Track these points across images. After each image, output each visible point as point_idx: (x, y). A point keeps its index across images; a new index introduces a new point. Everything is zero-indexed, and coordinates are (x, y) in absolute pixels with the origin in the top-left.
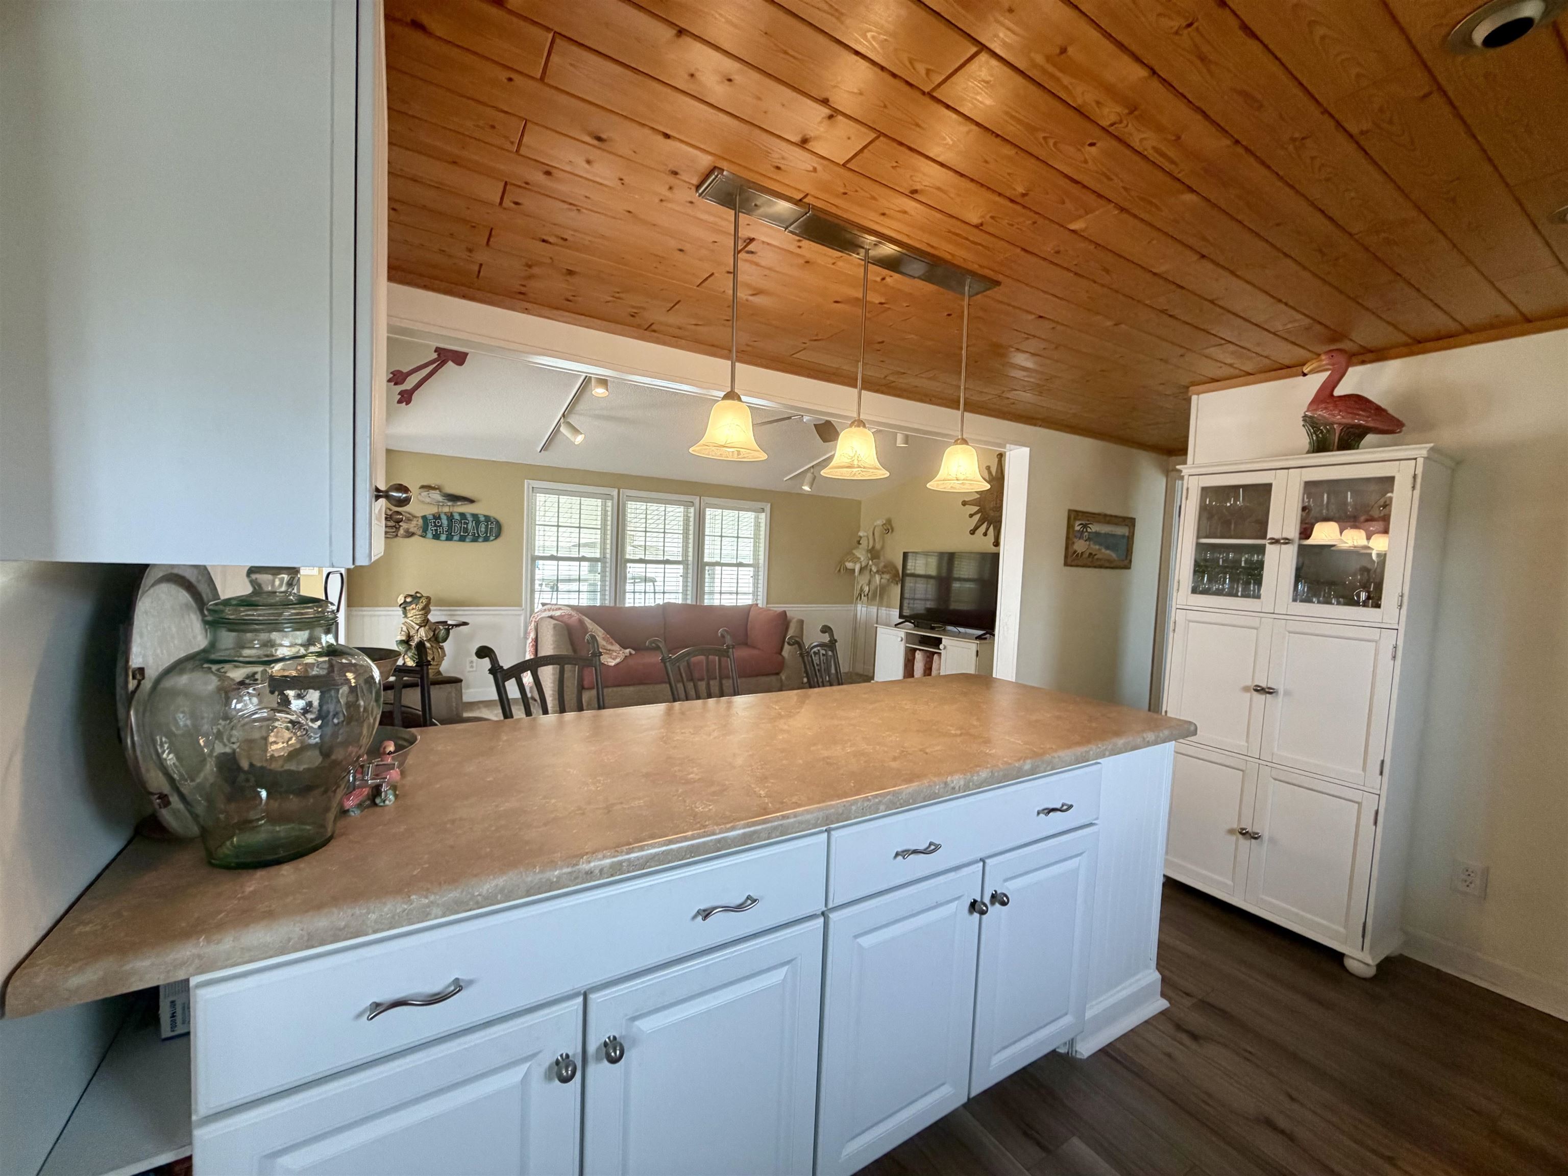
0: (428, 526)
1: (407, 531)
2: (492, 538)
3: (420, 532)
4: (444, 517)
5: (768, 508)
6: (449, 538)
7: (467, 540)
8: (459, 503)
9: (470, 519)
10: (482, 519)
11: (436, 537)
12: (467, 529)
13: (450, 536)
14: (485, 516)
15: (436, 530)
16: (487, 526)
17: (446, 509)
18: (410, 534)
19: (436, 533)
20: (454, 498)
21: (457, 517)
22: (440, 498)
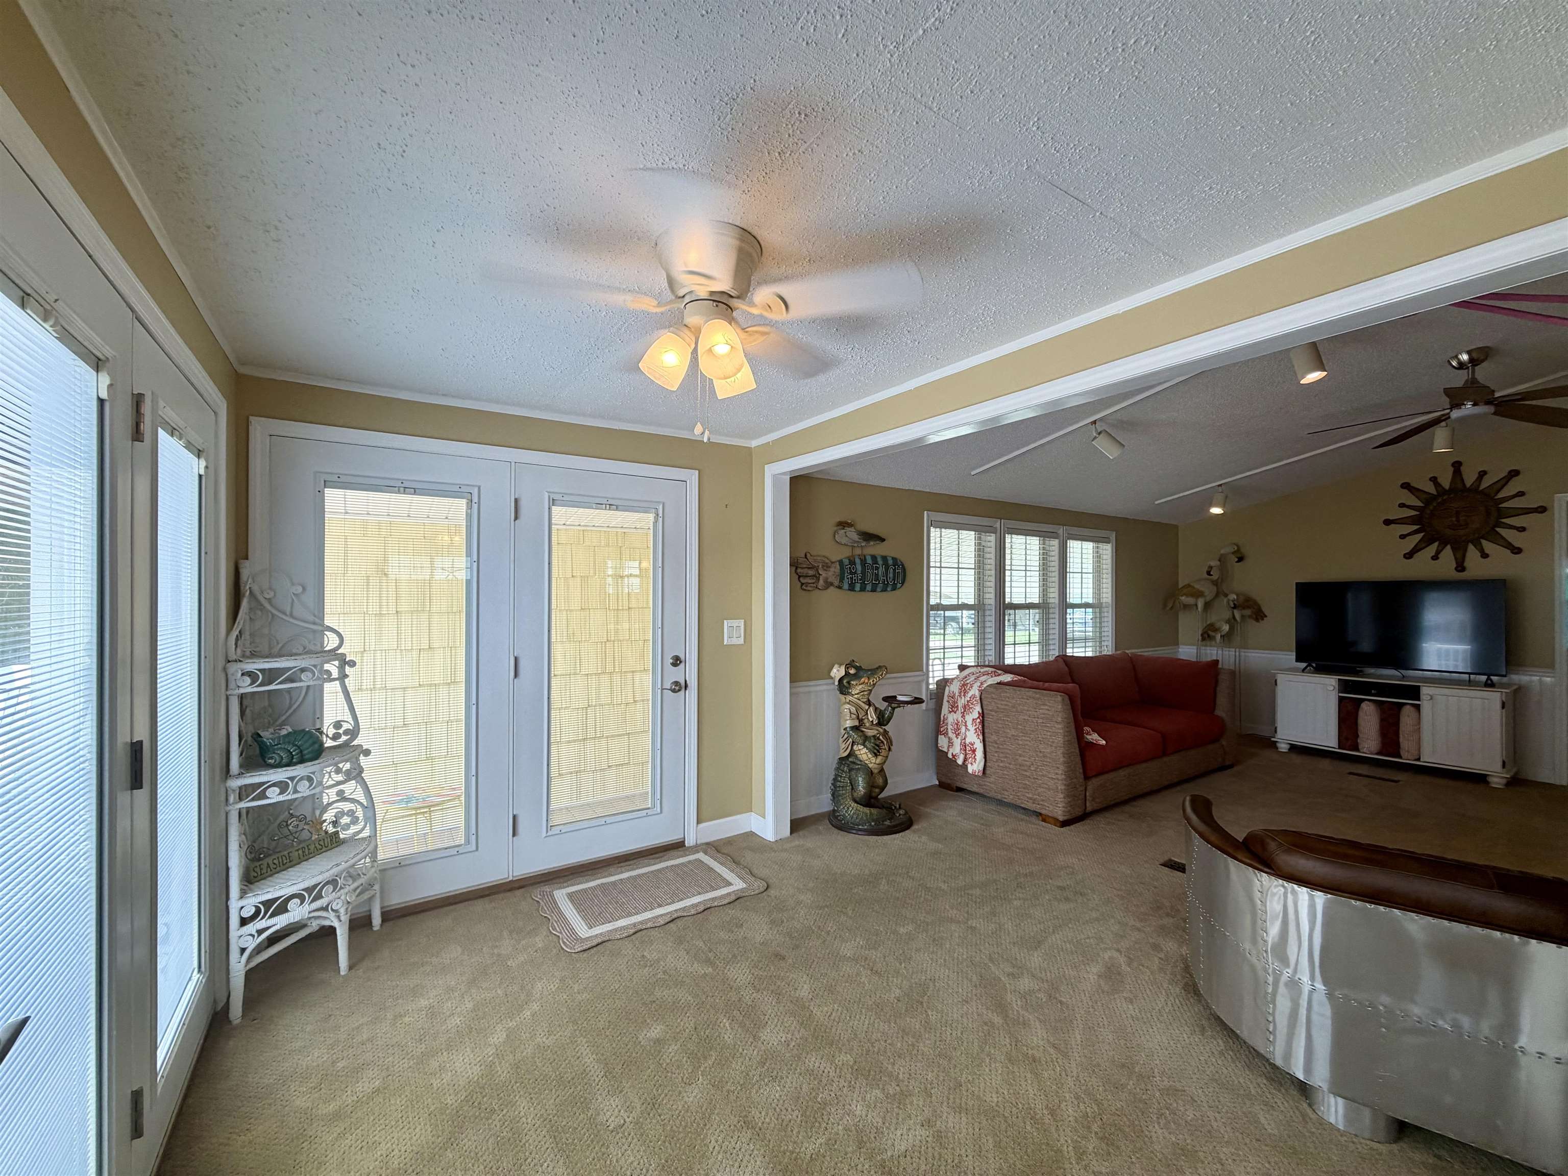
0: (844, 574)
1: (826, 581)
2: (899, 585)
3: (836, 583)
4: (858, 561)
5: (1113, 536)
6: (863, 589)
7: (878, 589)
8: (872, 543)
9: (880, 562)
10: (890, 562)
11: (852, 588)
12: (877, 575)
13: (863, 585)
14: (893, 558)
15: (852, 578)
16: (894, 570)
17: (858, 551)
18: (828, 585)
19: (852, 582)
20: (868, 537)
21: (869, 560)
22: (855, 537)
